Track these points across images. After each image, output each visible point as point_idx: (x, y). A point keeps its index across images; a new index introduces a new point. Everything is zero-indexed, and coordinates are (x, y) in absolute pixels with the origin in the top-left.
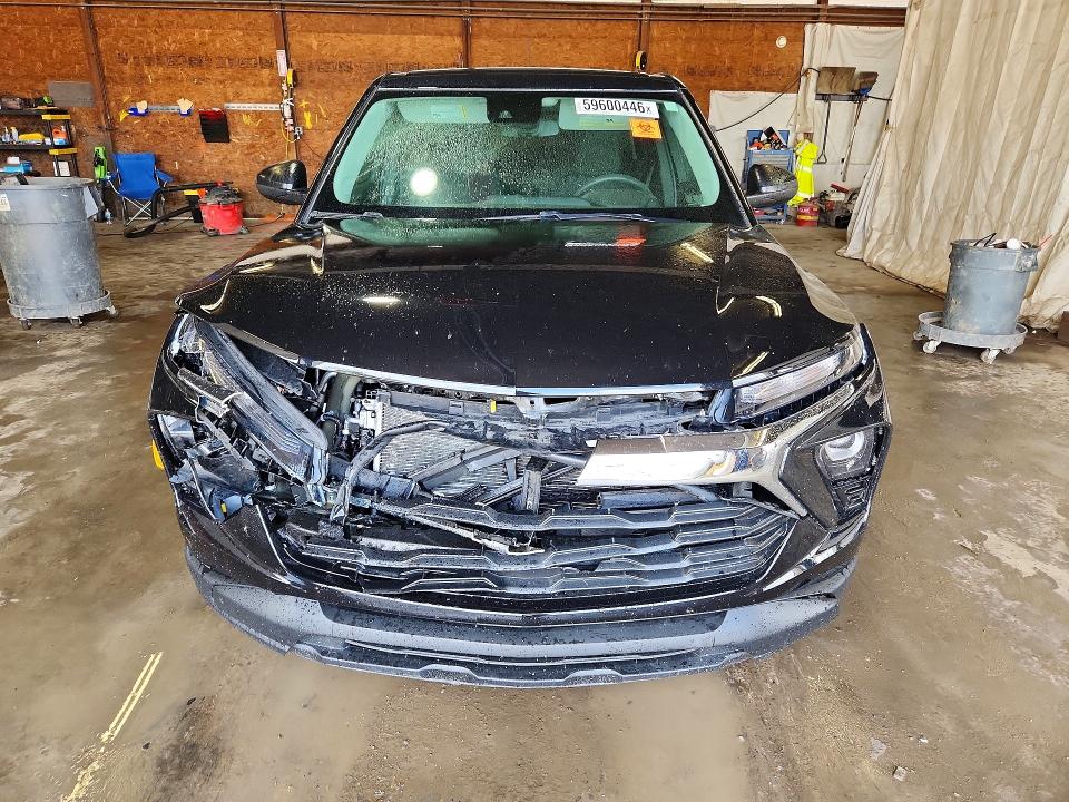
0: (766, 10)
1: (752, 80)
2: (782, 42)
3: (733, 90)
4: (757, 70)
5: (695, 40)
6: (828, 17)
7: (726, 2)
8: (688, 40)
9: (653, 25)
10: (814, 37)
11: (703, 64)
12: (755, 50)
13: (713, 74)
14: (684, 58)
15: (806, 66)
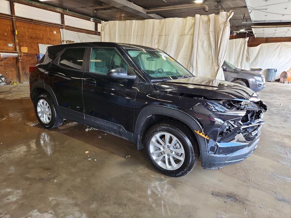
0: (49, 23)
1: (49, 41)
2: (55, 32)
3: (45, 44)
4: (50, 39)
5: (31, 28)
6: (66, 28)
7: (38, 19)
8: (28, 28)
9: (17, 22)
10: (63, 32)
11: (34, 36)
12: (49, 34)
13: (38, 39)
14: (28, 33)
15: (62, 39)
